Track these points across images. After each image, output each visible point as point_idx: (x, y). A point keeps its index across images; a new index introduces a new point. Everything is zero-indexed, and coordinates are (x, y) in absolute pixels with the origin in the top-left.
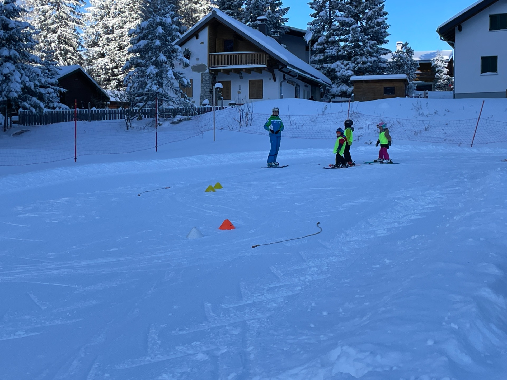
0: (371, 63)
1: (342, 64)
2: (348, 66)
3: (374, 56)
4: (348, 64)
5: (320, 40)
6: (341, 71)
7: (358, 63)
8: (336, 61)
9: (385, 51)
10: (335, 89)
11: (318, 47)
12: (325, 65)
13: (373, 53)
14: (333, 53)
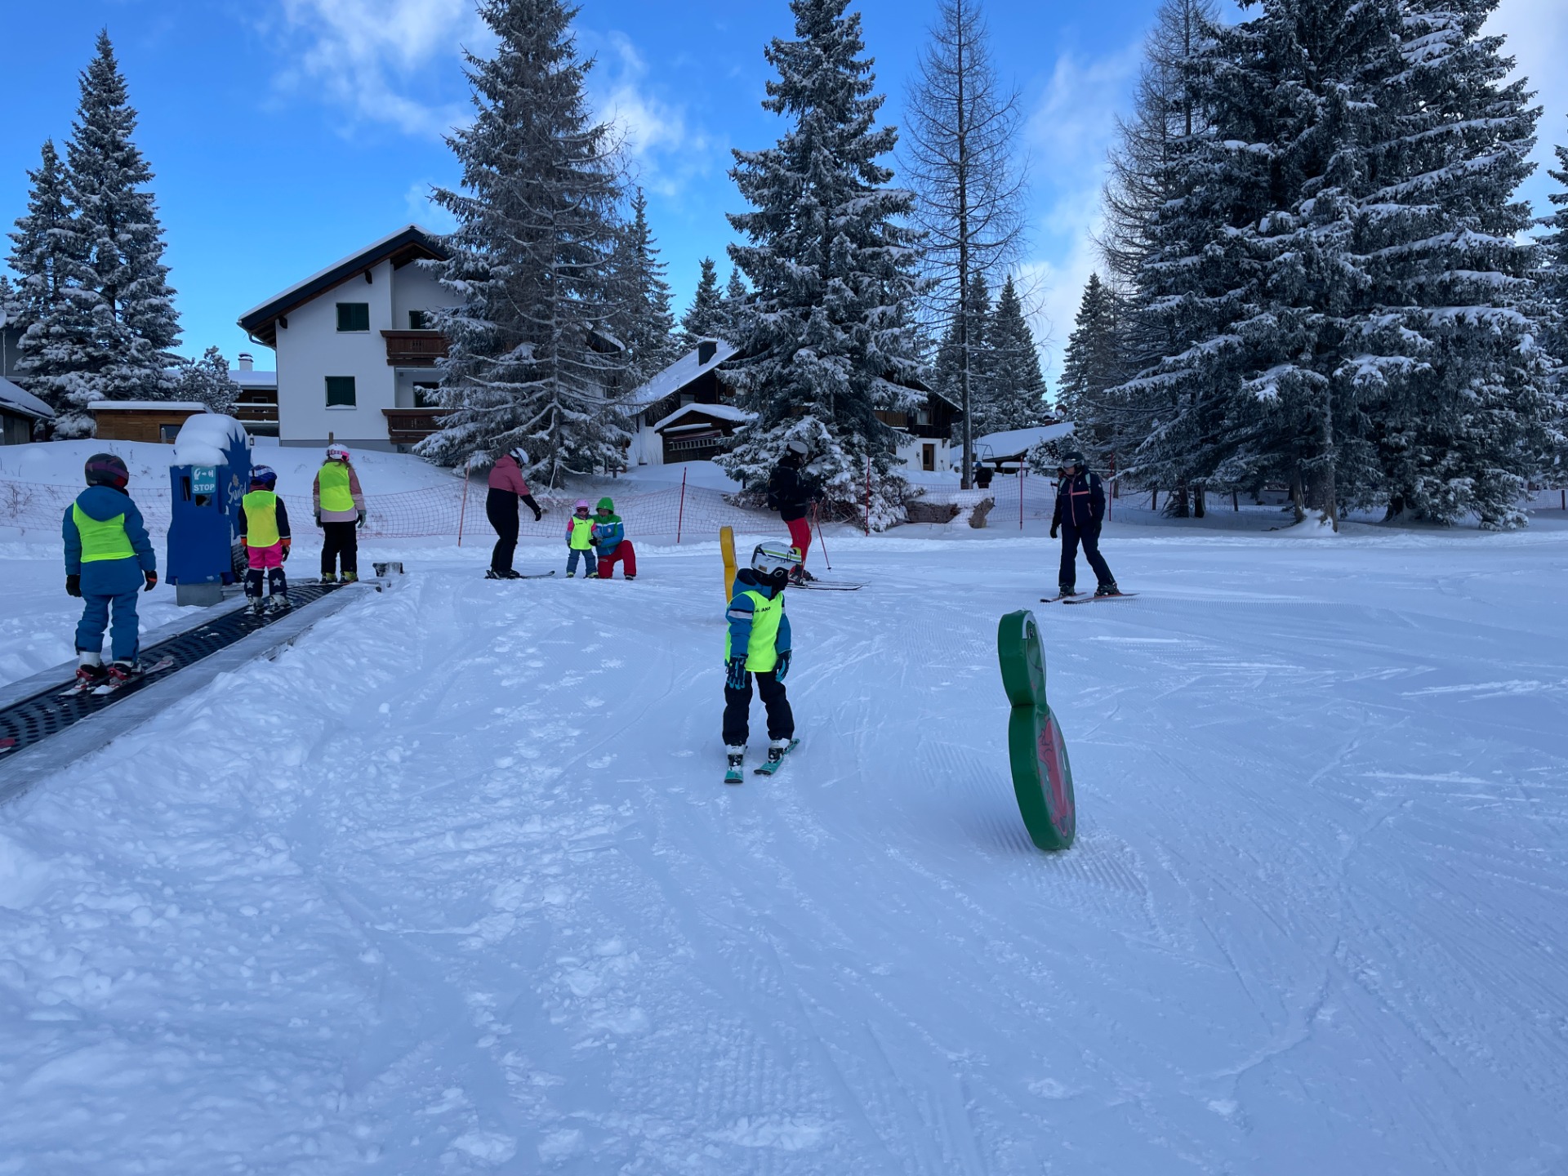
0: (139, 379)
1: (82, 377)
2: (93, 383)
3: (145, 367)
4: (92, 379)
5: (31, 330)
6: (78, 392)
7: (113, 379)
8: (68, 372)
9: (172, 360)
10: (66, 423)
11: (28, 342)
12: (42, 378)
13: (142, 360)
14: (60, 356)
